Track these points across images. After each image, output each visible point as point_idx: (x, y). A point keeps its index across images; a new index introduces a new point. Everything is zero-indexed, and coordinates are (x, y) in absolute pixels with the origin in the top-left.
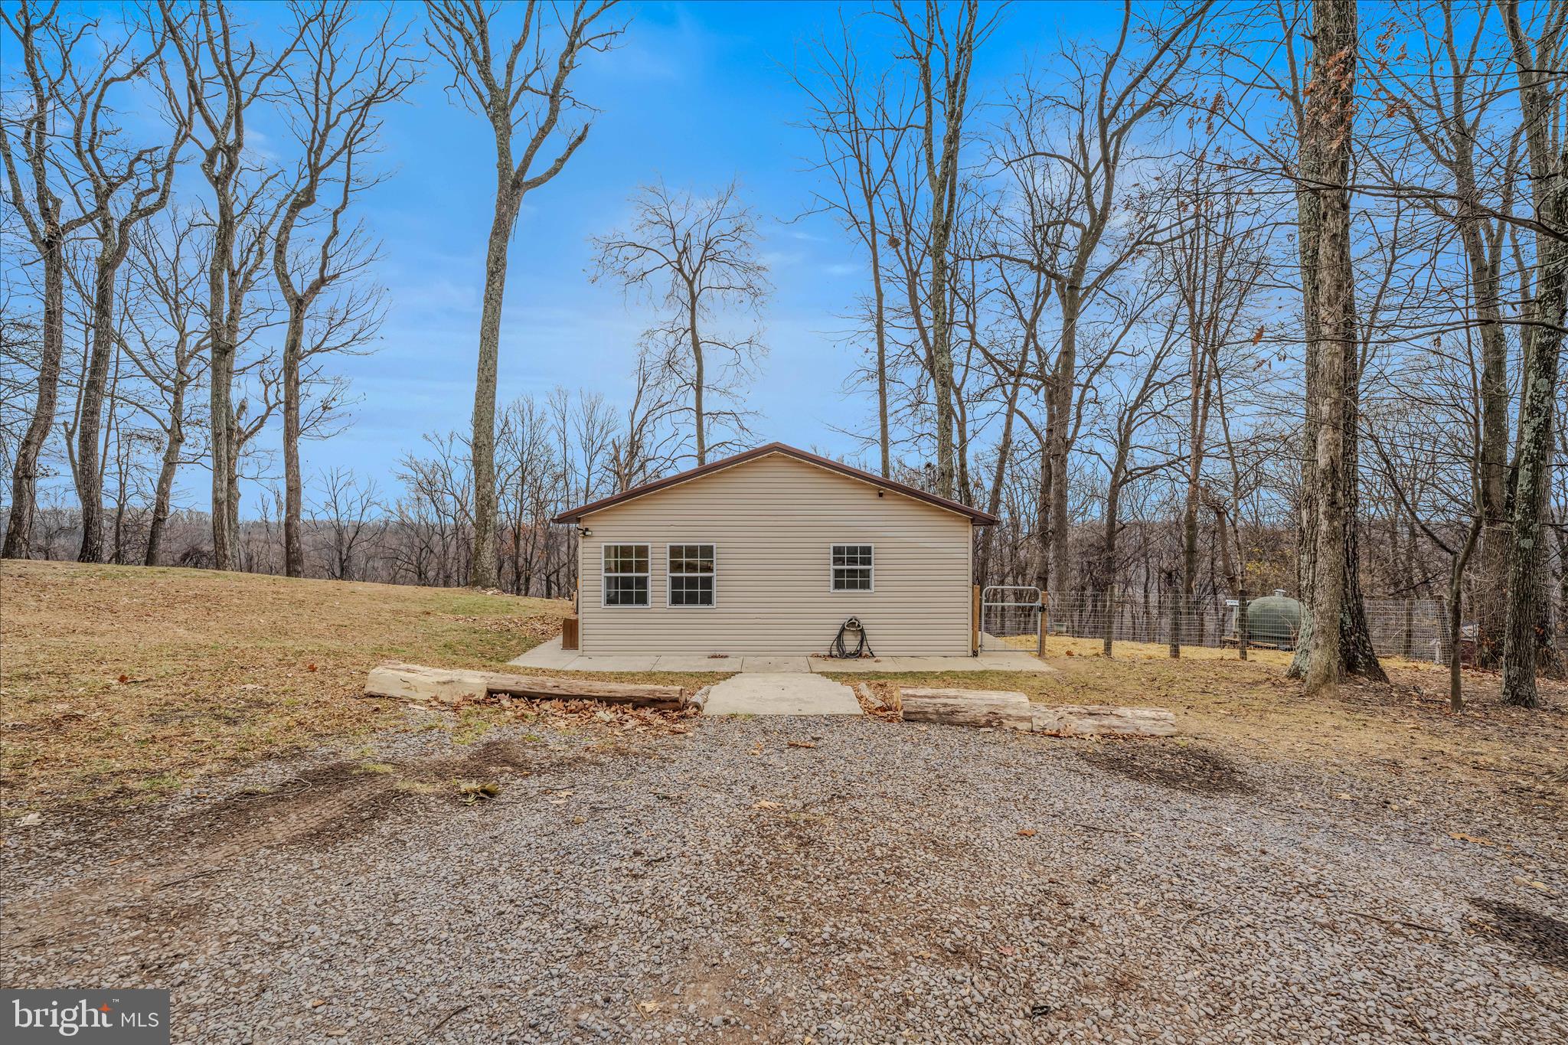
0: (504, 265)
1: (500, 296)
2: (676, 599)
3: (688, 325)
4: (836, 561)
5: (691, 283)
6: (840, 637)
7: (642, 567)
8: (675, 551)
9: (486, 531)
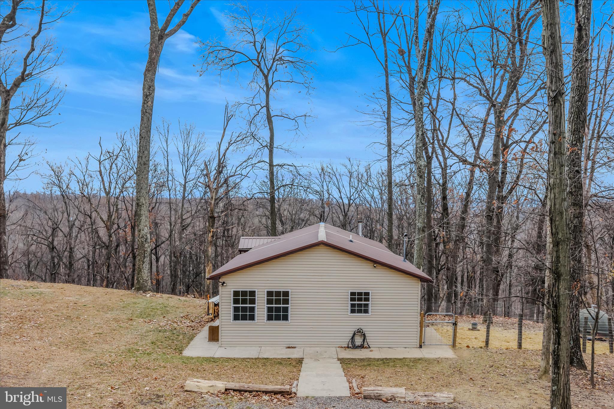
0: (154, 90)
1: (152, 110)
2: (270, 318)
3: (264, 104)
4: (352, 299)
5: (266, 77)
6: (353, 338)
7: (253, 302)
8: (270, 294)
9: (144, 257)
